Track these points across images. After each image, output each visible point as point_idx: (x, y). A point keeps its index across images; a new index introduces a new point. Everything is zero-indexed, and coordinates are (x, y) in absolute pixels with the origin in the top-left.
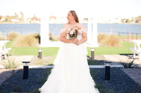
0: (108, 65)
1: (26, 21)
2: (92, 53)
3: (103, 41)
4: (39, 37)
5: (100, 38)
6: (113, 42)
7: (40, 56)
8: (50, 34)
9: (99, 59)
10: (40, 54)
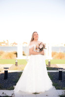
0: (60, 70)
1: (10, 45)
2: (49, 62)
3: (55, 56)
4: (16, 54)
5: (53, 54)
7: (16, 64)
8: (23, 52)
10: (16, 63)
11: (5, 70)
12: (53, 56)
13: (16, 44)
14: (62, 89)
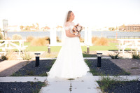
0: (99, 56)
2: (88, 49)
3: (96, 42)
4: (49, 40)
5: (94, 40)
6: (103, 42)
7: (49, 51)
8: (57, 38)
9: (93, 54)
10: (49, 49)
11: (36, 56)
12: (93, 42)
13: (48, 28)
14: (99, 75)
